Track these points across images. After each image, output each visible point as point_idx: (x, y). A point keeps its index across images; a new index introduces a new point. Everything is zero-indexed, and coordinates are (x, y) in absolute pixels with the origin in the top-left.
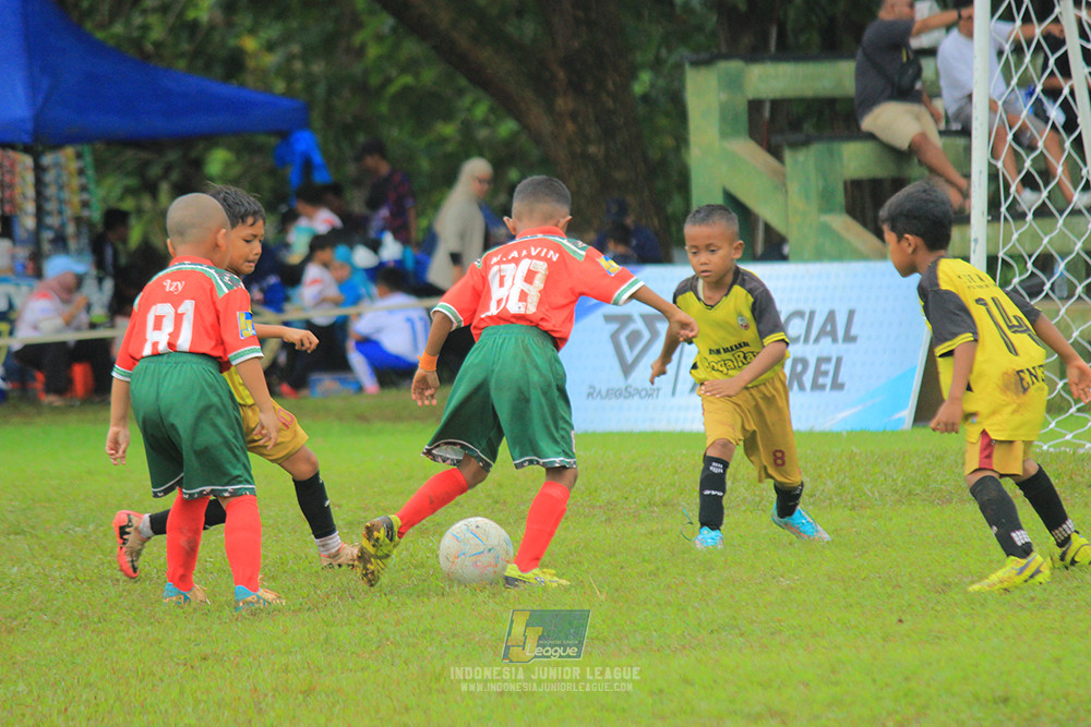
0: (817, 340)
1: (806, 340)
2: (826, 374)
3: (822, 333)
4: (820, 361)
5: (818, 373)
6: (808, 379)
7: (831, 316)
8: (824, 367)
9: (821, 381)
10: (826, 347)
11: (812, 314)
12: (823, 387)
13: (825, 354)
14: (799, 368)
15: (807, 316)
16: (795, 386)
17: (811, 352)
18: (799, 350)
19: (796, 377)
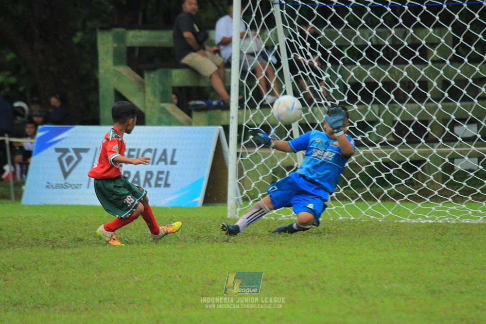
0: (157, 163)
1: (153, 162)
2: (161, 179)
3: (160, 160)
4: (159, 173)
5: (158, 179)
6: (153, 181)
7: (164, 152)
8: (161, 176)
9: (159, 182)
10: (162, 166)
11: (156, 150)
12: (160, 186)
13: (161, 170)
14: (149, 176)
15: (153, 152)
16: (147, 185)
17: (155, 168)
18: (149, 167)
19: (147, 180)
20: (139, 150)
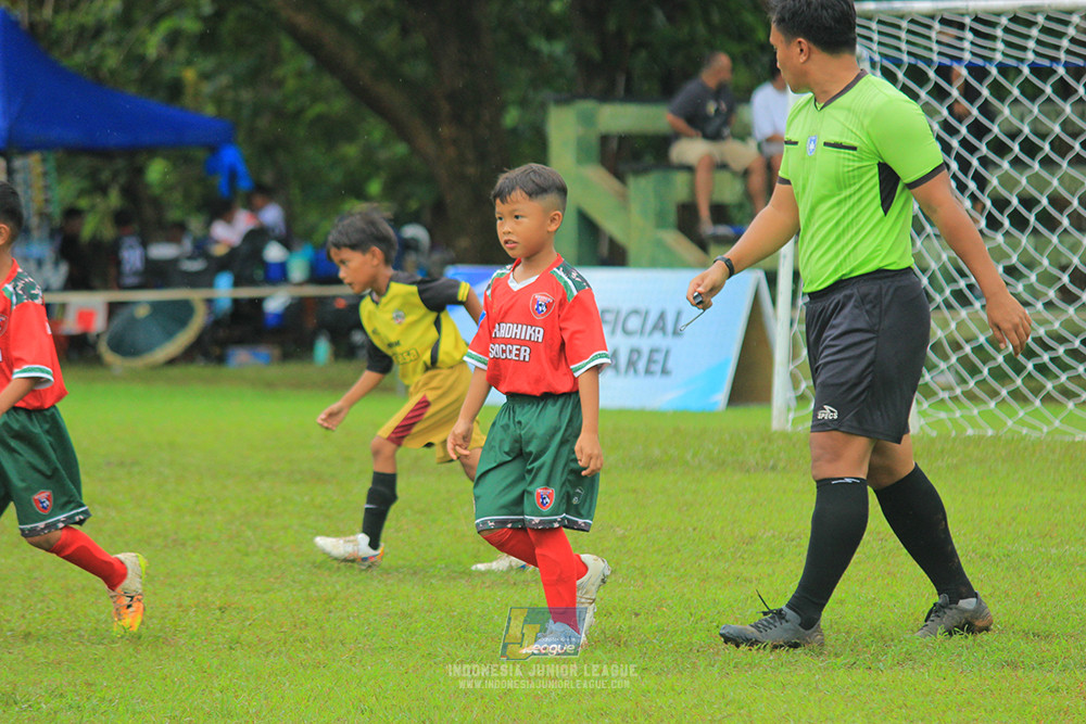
0: (651, 333)
1: (641, 335)
2: (655, 362)
3: (655, 327)
4: (652, 351)
5: (650, 361)
6: (642, 365)
7: (662, 316)
8: (655, 357)
9: (653, 368)
10: (657, 340)
11: (647, 313)
12: (654, 373)
13: (656, 346)
14: (635, 356)
15: (642, 314)
16: (632, 370)
17: (645, 344)
18: (635, 341)
19: (631, 364)
20: (618, 313)
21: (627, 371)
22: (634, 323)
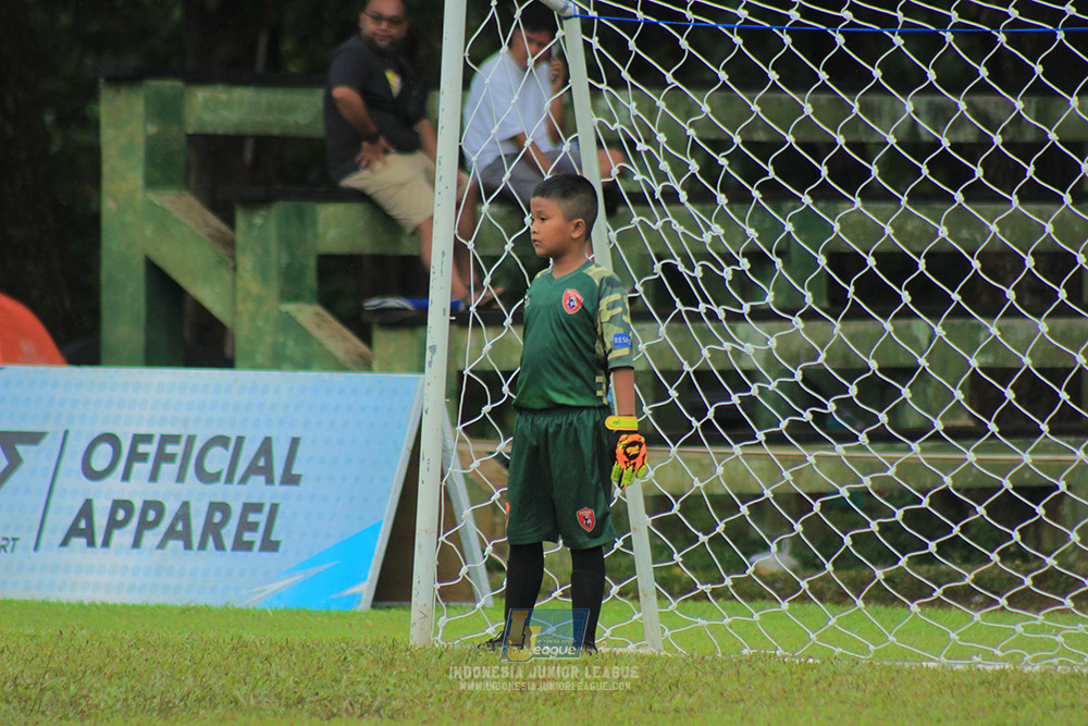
0: (243, 480)
1: (229, 480)
2: (253, 527)
3: (253, 469)
4: (248, 508)
5: (245, 526)
6: (228, 533)
7: (266, 447)
8: (252, 518)
9: (247, 536)
10: (257, 490)
11: (240, 440)
12: (248, 546)
13: (254, 500)
14: (217, 517)
15: (232, 445)
16: (211, 542)
17: (235, 496)
18: (218, 492)
19: (212, 530)
20: (191, 440)
21: (202, 546)
22: (217, 460)
